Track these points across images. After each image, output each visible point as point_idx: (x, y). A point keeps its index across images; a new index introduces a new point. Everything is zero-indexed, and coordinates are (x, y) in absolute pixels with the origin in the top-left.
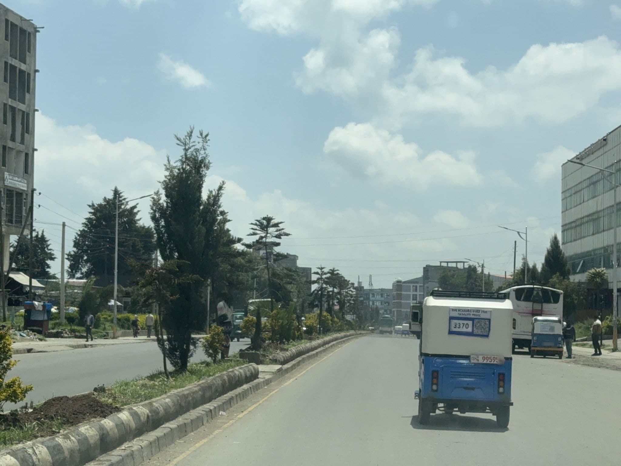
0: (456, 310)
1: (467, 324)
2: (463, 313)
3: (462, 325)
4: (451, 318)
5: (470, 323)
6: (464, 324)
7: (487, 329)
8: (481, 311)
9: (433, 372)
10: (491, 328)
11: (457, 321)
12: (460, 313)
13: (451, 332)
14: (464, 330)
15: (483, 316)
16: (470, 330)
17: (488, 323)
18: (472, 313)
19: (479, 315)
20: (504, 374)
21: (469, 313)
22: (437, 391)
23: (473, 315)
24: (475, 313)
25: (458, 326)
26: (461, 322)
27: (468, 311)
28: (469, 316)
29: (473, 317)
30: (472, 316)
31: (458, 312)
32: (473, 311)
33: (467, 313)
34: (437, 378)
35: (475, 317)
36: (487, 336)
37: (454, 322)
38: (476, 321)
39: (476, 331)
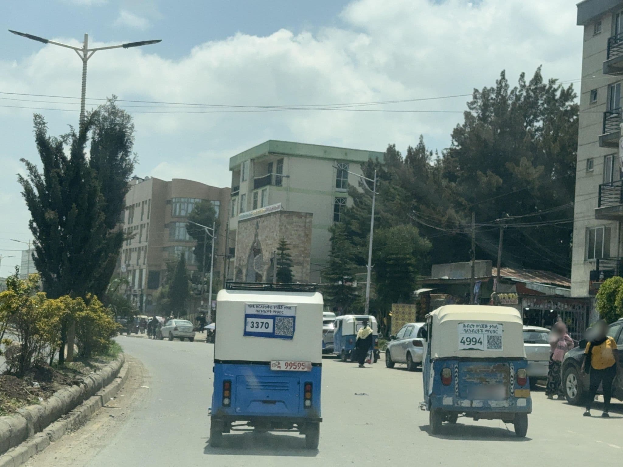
0: (253, 306)
1: (267, 323)
2: (262, 309)
3: (260, 325)
4: (247, 316)
5: (271, 321)
6: (263, 323)
7: (291, 329)
8: (283, 307)
9: (225, 382)
10: (296, 327)
11: (255, 320)
12: (258, 309)
13: (247, 334)
14: (263, 330)
15: (286, 313)
16: (270, 330)
17: (292, 321)
18: (273, 309)
19: (282, 312)
20: (311, 384)
21: (269, 309)
22: (229, 405)
23: (274, 311)
24: (276, 309)
25: (255, 325)
26: (260, 320)
27: (268, 307)
28: (269, 314)
29: (274, 314)
30: (272, 314)
31: (256, 309)
32: (274, 307)
33: (267, 309)
34: (229, 390)
35: (276, 314)
36: (291, 337)
37: (249, 320)
38: (277, 320)
39: (277, 332)
